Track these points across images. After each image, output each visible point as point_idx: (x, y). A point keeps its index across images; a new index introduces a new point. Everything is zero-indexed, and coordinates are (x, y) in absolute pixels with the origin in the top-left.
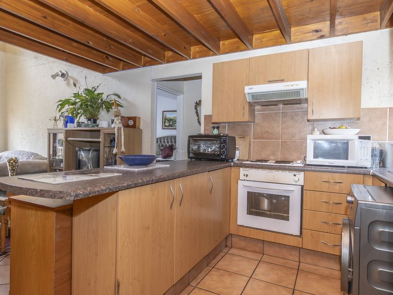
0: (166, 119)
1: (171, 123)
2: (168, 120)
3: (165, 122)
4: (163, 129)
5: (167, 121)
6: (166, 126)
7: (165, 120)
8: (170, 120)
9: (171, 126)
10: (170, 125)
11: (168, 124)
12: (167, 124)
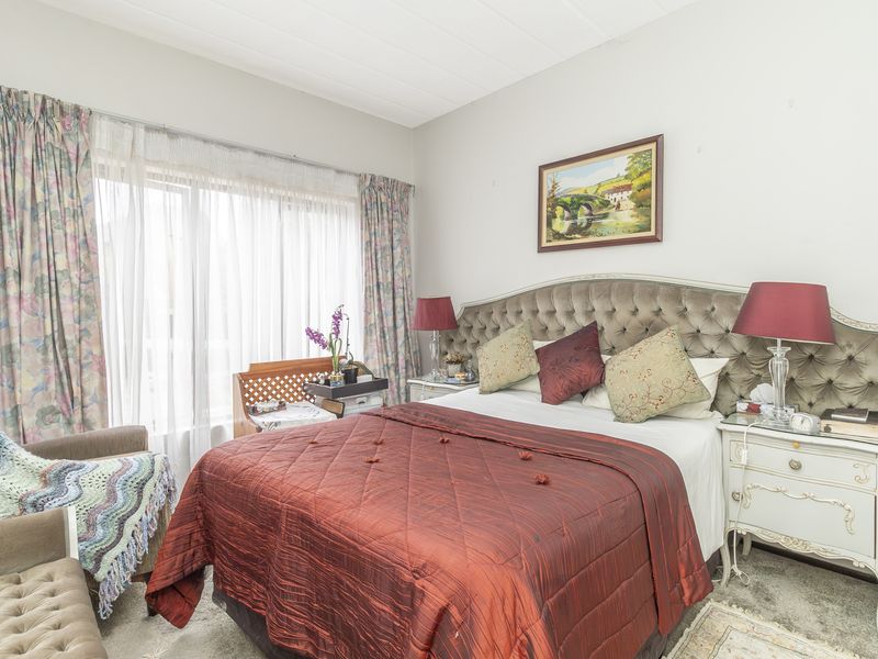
0: (555, 202)
1: (582, 219)
2: (565, 207)
3: (552, 216)
4: (542, 250)
5: (559, 210)
6: (558, 236)
7: (551, 205)
8: (573, 204)
9: (583, 231)
10: (575, 229)
11: (568, 224)
12: (562, 226)
